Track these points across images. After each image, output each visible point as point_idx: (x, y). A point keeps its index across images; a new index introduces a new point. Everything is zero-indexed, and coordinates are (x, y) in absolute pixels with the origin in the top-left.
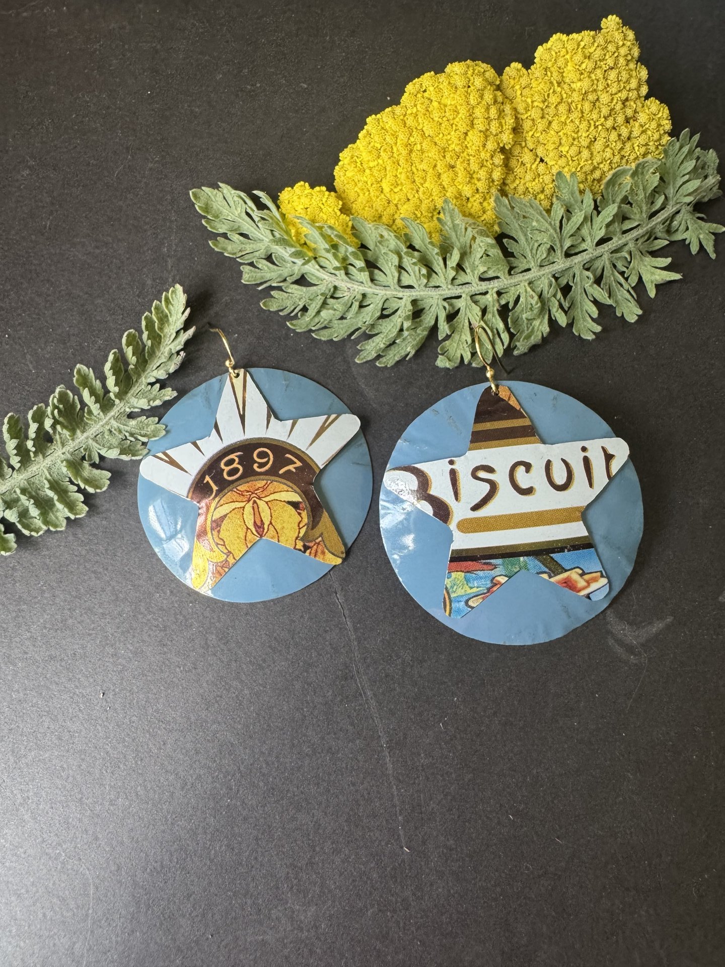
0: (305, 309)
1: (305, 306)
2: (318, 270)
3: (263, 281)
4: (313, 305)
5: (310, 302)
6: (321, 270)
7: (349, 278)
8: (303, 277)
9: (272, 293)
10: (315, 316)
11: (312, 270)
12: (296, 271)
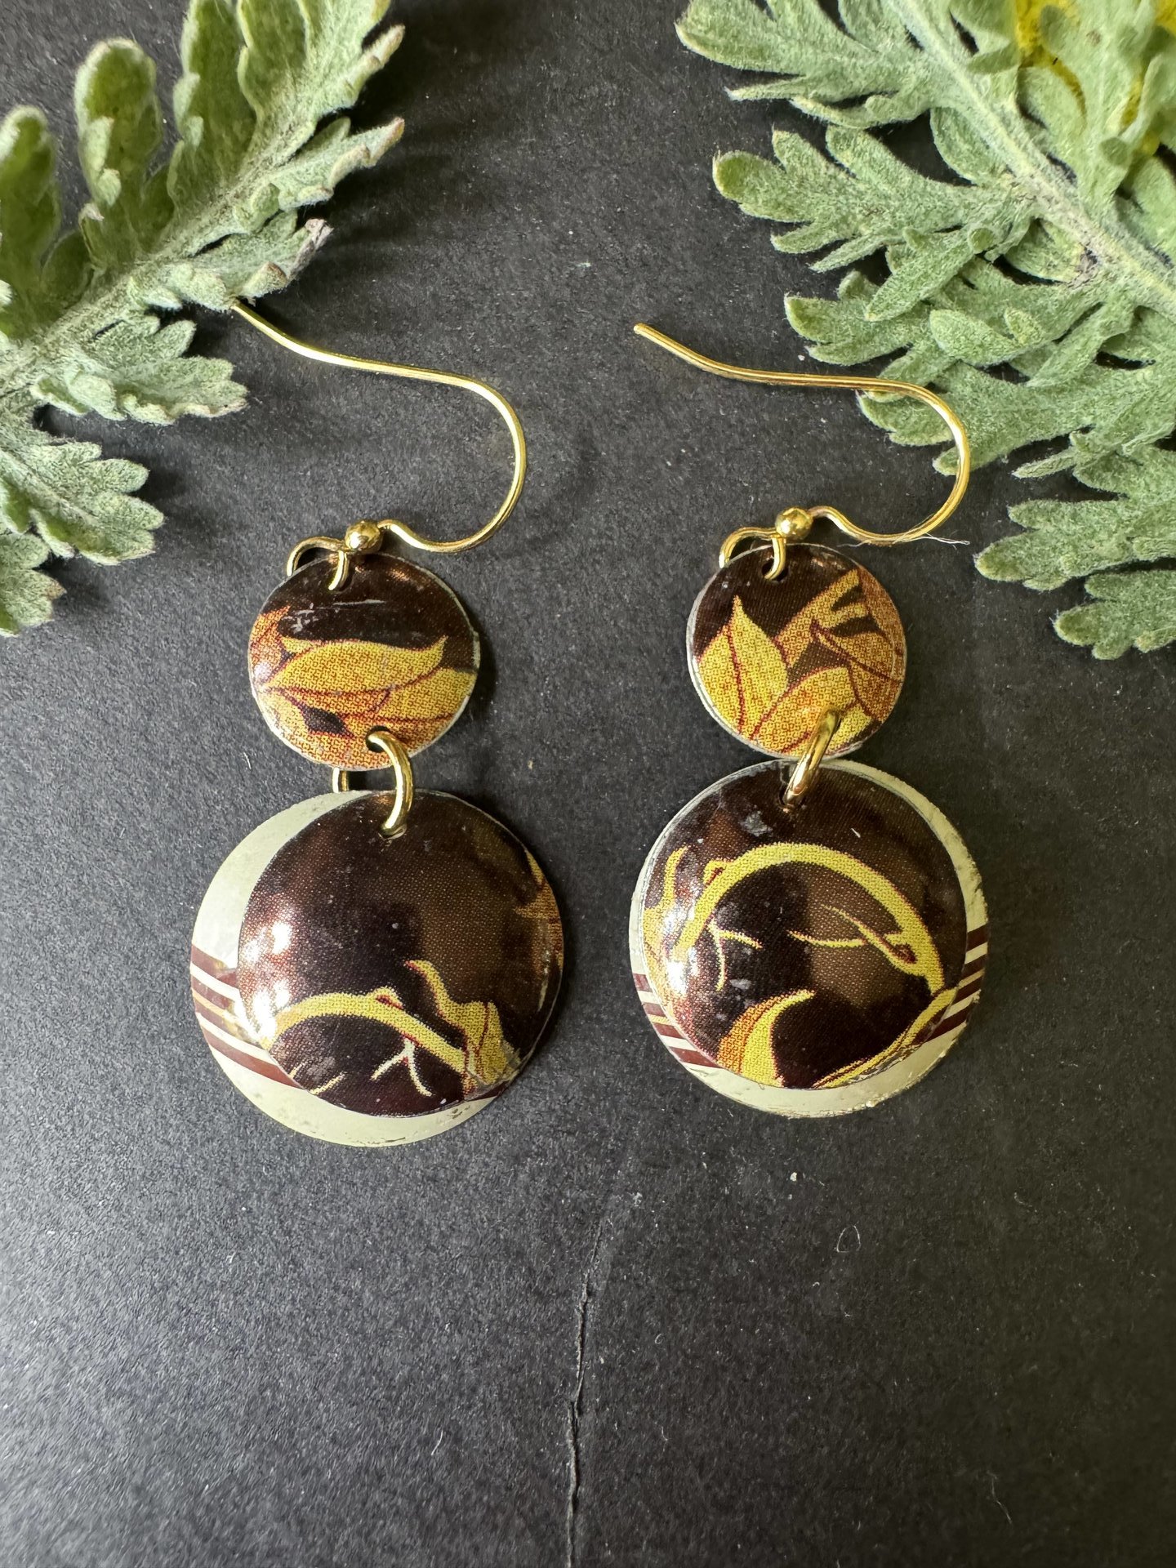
0: (875, 267)
1: (880, 253)
2: (1005, 121)
3: (757, 65)
4: (918, 264)
5: (911, 246)
6: (1019, 124)
7: (1123, 217)
8: (923, 119)
9: (778, 136)
10: (903, 315)
11: (981, 107)
12: (908, 85)
